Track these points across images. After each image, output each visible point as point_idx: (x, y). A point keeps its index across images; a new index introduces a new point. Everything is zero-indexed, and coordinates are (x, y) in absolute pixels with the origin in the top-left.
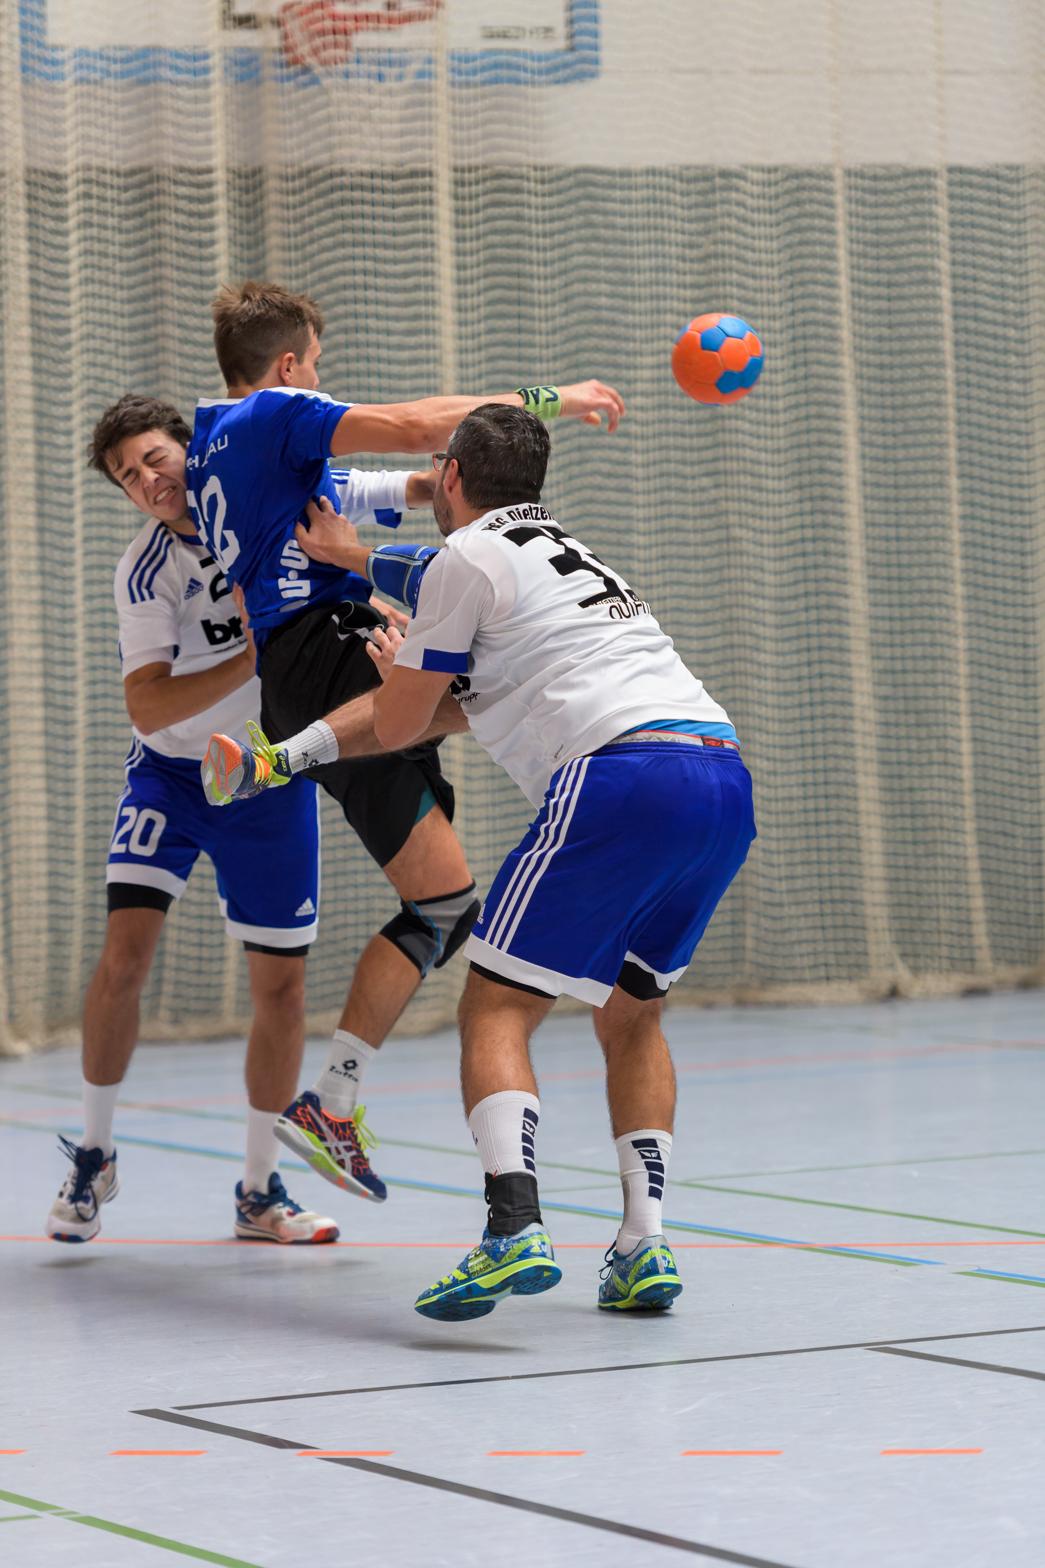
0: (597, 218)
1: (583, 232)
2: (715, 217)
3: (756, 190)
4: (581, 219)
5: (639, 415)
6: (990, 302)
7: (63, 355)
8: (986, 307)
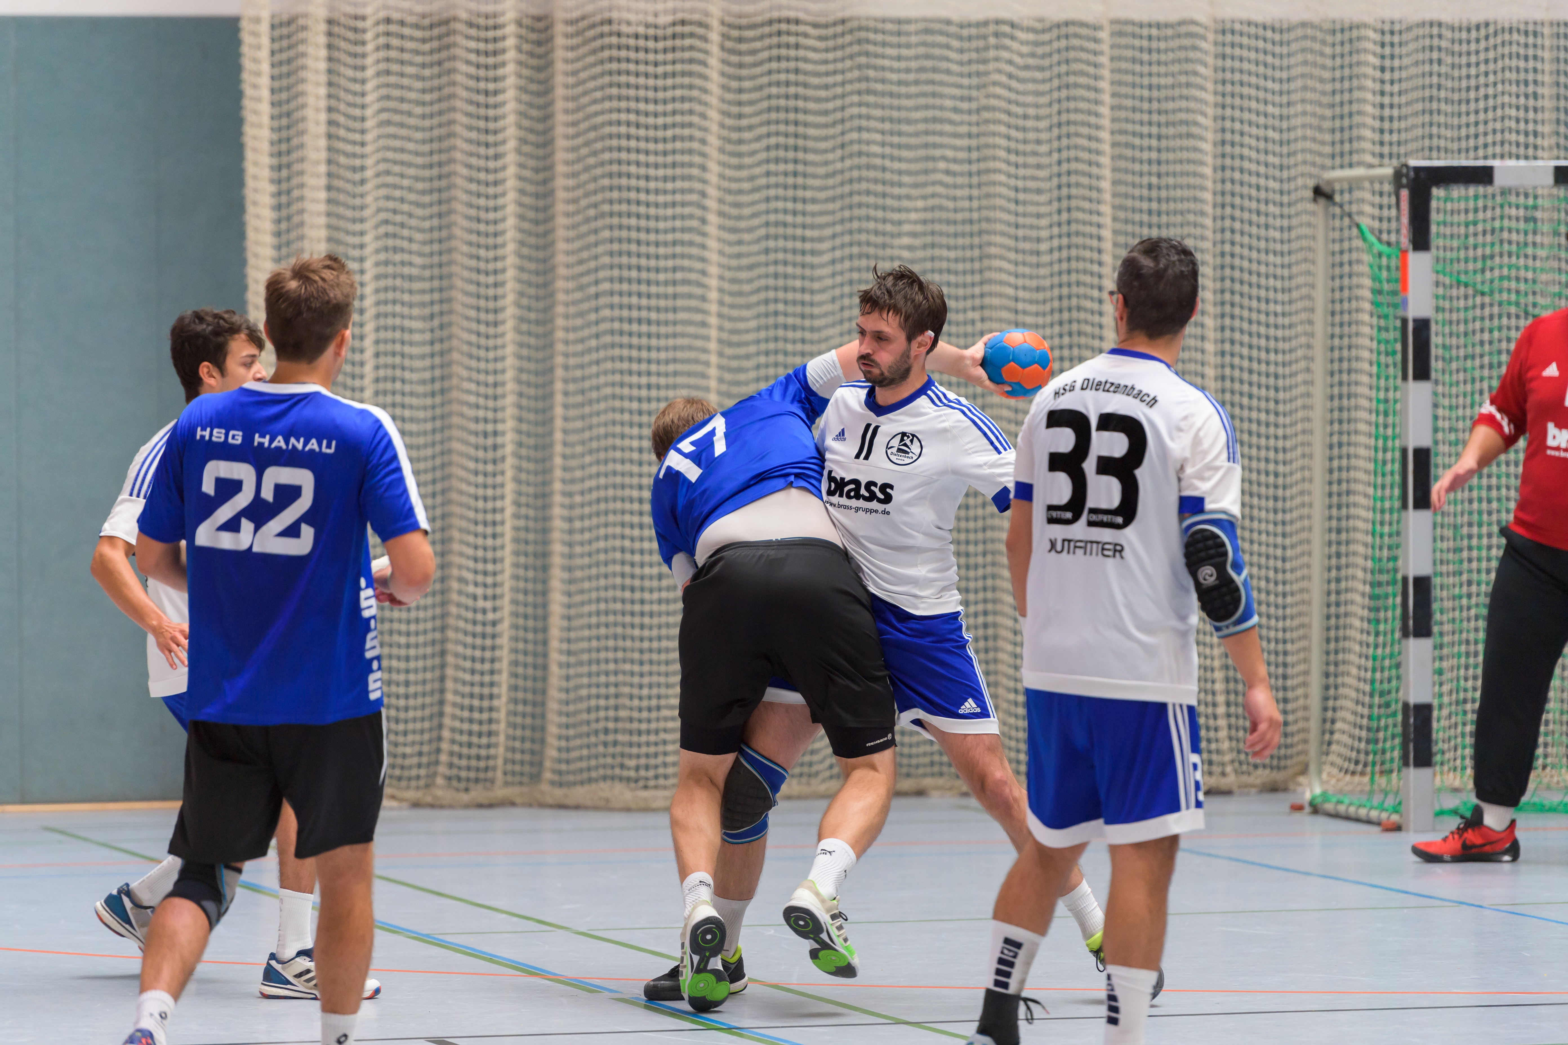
0: (871, 73)
1: (857, 86)
2: (987, 73)
3: (1025, 49)
4: (856, 74)
6: (1254, 155)
7: (359, 190)
8: (1251, 160)
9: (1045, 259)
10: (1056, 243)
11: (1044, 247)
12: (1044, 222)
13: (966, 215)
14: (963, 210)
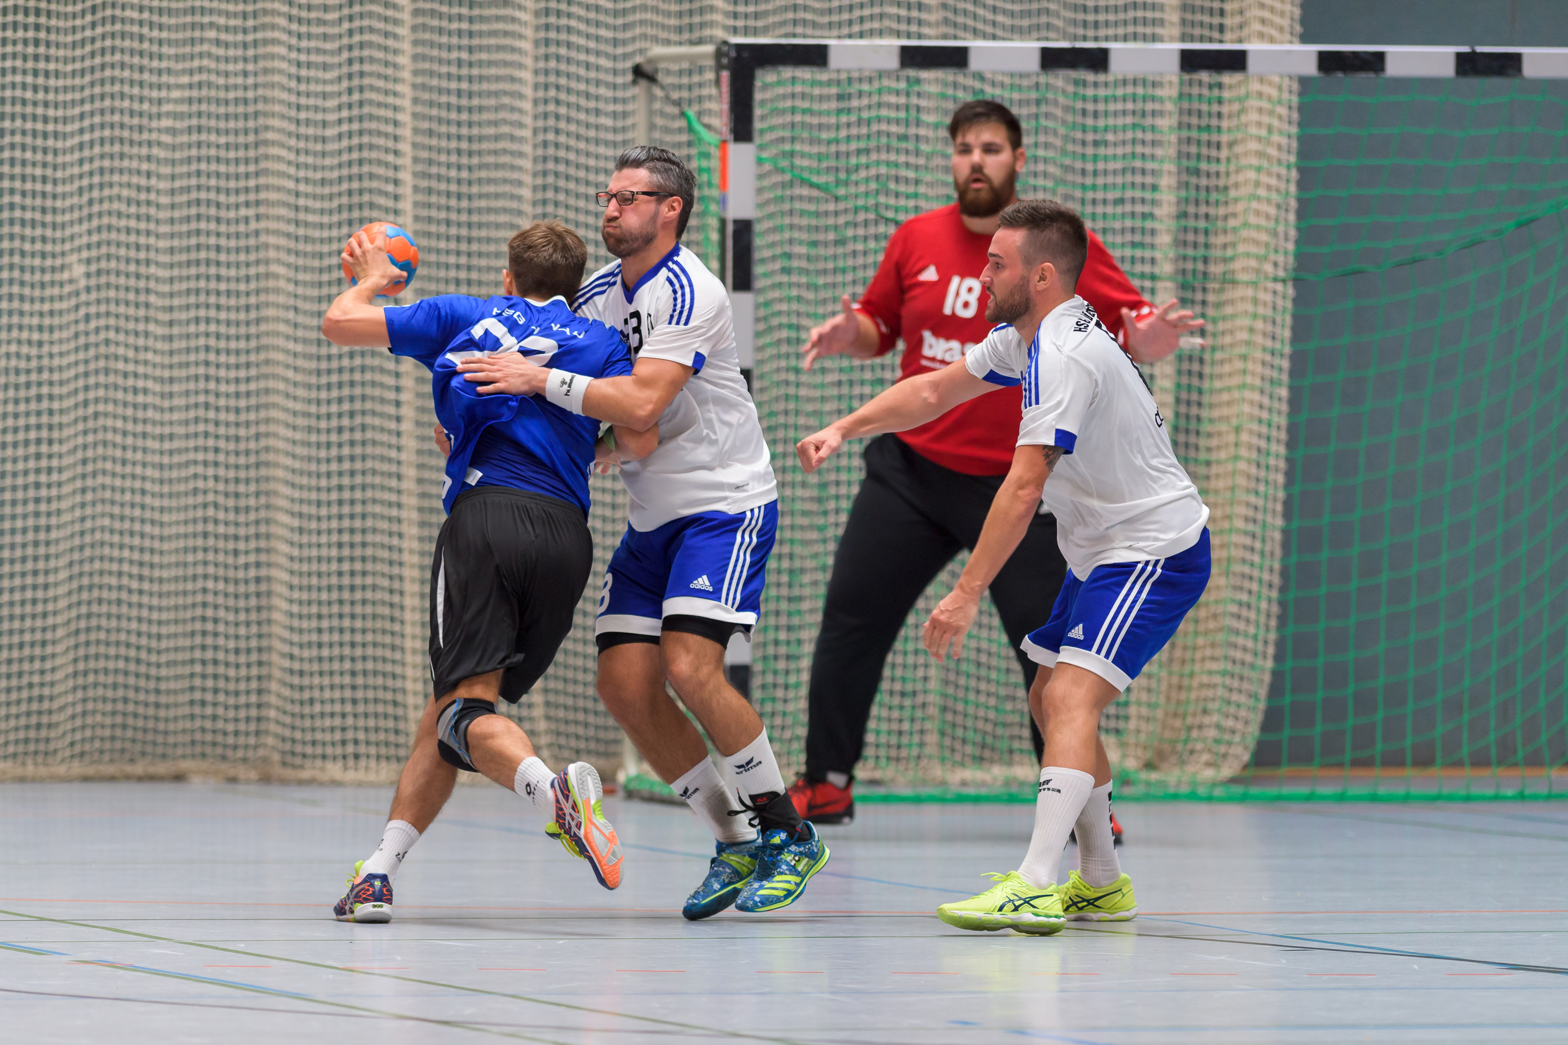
5: (166, 139)
6: (582, 27)
8: (579, 33)
9: (332, 147)
10: (345, 128)
11: (330, 132)
12: (332, 103)
13: (240, 94)
14: (236, 87)
